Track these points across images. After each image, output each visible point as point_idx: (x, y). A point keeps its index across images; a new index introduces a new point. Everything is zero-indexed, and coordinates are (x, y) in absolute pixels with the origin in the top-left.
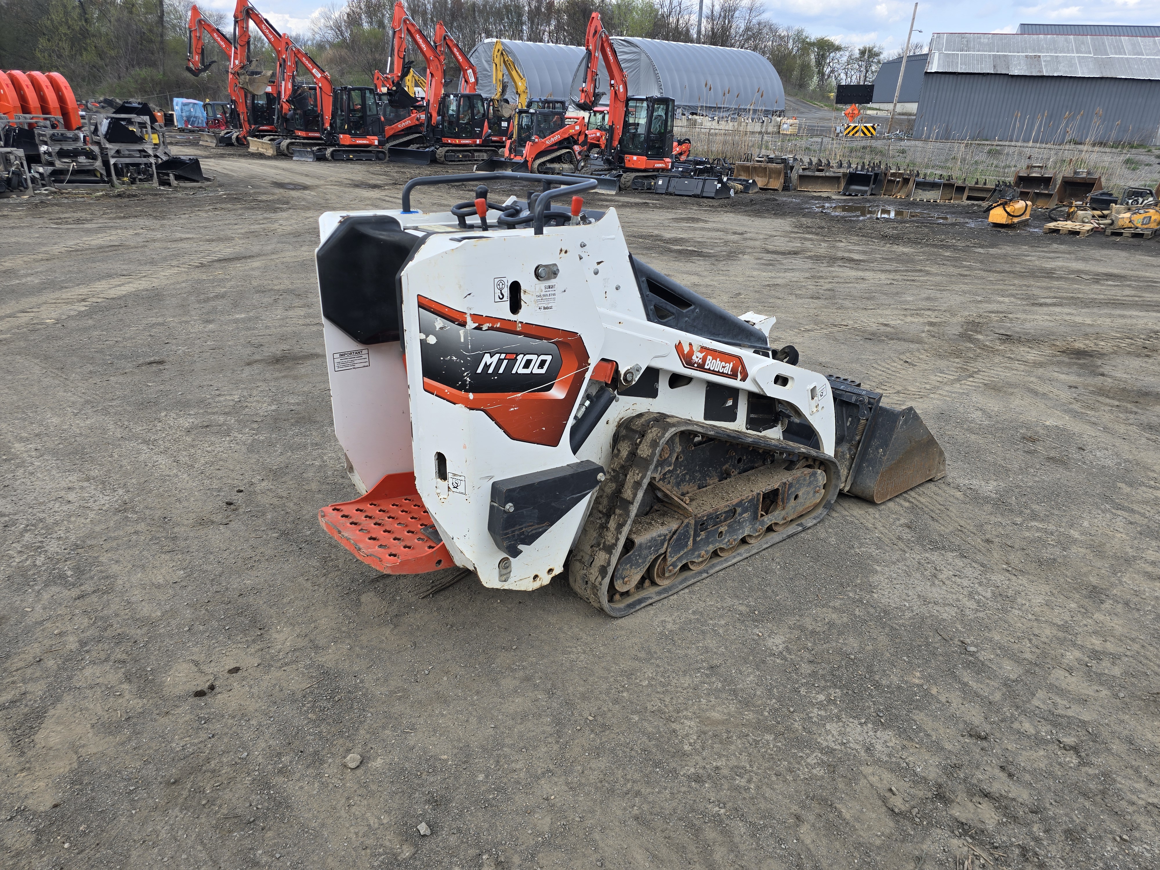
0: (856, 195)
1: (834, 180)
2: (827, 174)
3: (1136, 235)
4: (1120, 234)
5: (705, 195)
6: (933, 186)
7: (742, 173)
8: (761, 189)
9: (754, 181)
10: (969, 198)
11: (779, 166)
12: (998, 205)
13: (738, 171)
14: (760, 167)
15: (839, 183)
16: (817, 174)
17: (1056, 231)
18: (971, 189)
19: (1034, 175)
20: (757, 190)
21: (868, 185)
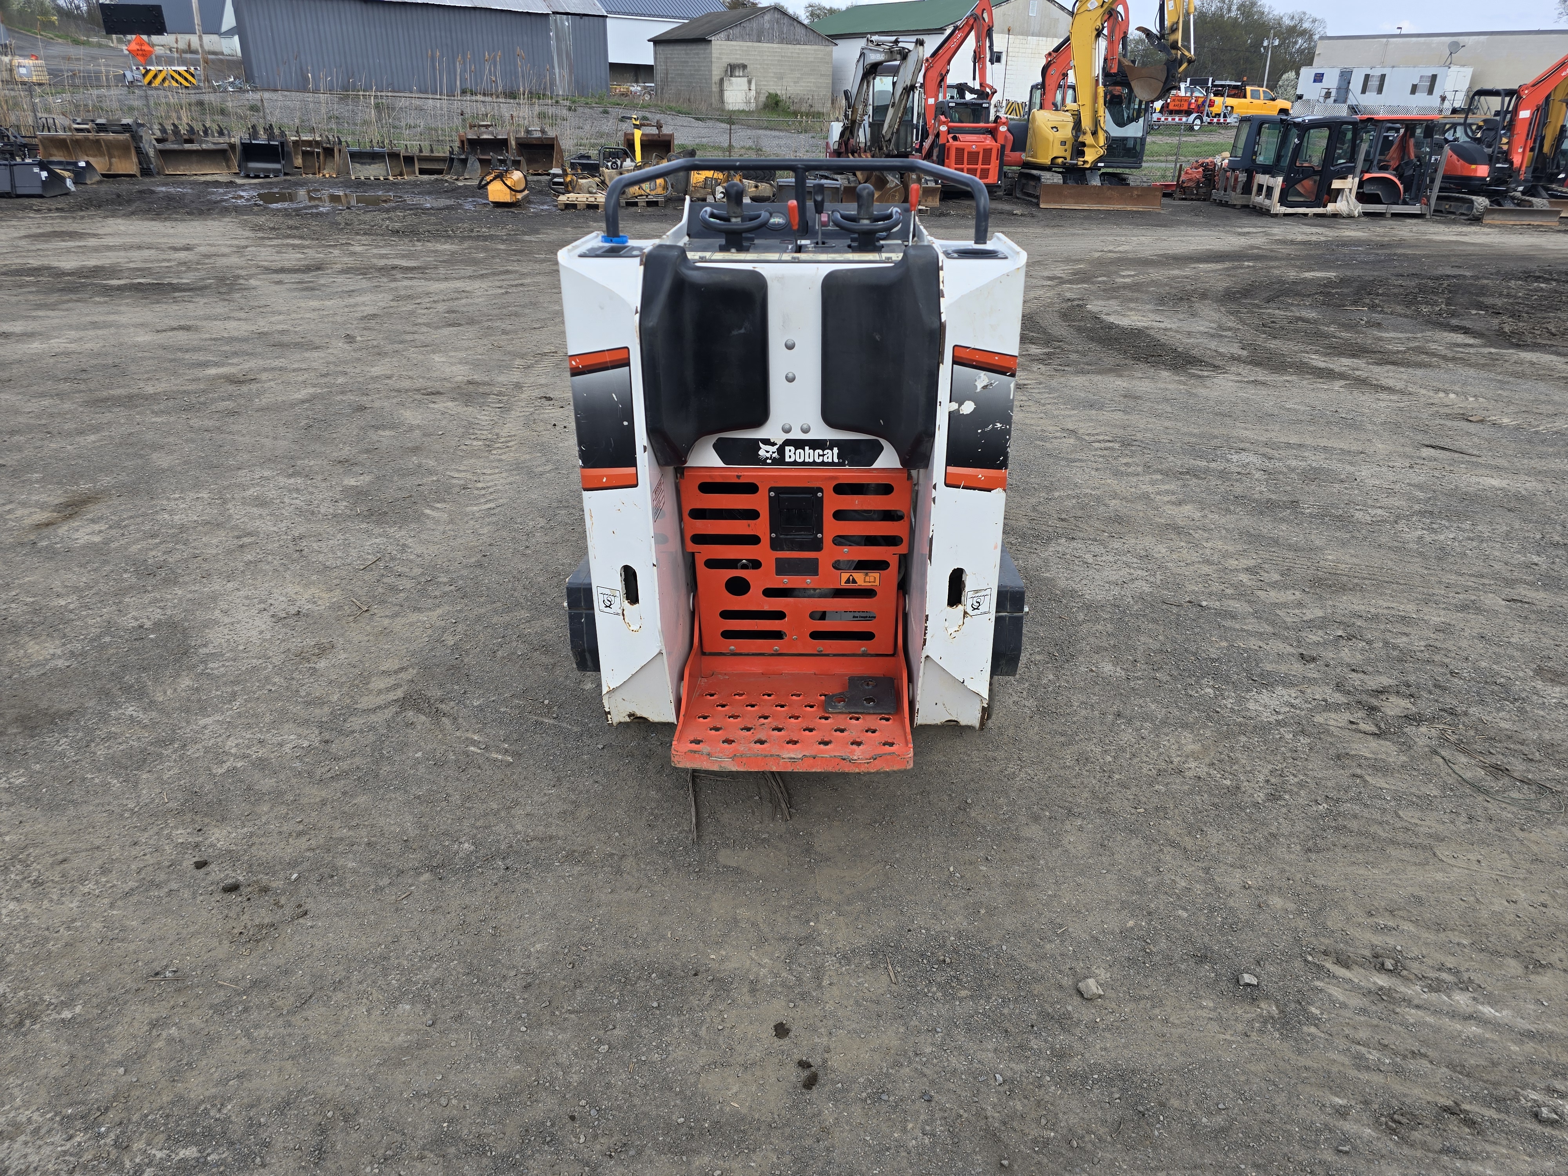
0: (267, 177)
1: (219, 155)
2: (204, 146)
3: (650, 204)
4: (635, 204)
5: (20, 191)
6: (372, 157)
7: (55, 151)
8: (104, 175)
9: (87, 163)
10: (422, 172)
11: (121, 137)
12: (494, 179)
13: (45, 147)
14: (87, 139)
15: (227, 160)
16: (187, 146)
17: (573, 206)
18: (422, 159)
19: (485, 137)
20: (98, 178)
21: (279, 162)
